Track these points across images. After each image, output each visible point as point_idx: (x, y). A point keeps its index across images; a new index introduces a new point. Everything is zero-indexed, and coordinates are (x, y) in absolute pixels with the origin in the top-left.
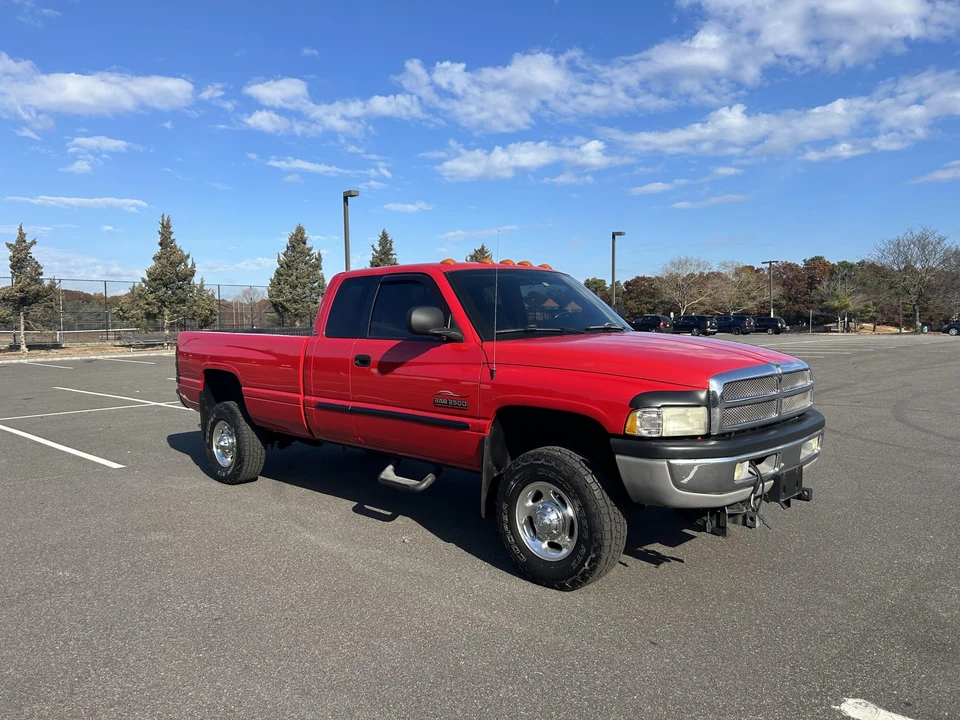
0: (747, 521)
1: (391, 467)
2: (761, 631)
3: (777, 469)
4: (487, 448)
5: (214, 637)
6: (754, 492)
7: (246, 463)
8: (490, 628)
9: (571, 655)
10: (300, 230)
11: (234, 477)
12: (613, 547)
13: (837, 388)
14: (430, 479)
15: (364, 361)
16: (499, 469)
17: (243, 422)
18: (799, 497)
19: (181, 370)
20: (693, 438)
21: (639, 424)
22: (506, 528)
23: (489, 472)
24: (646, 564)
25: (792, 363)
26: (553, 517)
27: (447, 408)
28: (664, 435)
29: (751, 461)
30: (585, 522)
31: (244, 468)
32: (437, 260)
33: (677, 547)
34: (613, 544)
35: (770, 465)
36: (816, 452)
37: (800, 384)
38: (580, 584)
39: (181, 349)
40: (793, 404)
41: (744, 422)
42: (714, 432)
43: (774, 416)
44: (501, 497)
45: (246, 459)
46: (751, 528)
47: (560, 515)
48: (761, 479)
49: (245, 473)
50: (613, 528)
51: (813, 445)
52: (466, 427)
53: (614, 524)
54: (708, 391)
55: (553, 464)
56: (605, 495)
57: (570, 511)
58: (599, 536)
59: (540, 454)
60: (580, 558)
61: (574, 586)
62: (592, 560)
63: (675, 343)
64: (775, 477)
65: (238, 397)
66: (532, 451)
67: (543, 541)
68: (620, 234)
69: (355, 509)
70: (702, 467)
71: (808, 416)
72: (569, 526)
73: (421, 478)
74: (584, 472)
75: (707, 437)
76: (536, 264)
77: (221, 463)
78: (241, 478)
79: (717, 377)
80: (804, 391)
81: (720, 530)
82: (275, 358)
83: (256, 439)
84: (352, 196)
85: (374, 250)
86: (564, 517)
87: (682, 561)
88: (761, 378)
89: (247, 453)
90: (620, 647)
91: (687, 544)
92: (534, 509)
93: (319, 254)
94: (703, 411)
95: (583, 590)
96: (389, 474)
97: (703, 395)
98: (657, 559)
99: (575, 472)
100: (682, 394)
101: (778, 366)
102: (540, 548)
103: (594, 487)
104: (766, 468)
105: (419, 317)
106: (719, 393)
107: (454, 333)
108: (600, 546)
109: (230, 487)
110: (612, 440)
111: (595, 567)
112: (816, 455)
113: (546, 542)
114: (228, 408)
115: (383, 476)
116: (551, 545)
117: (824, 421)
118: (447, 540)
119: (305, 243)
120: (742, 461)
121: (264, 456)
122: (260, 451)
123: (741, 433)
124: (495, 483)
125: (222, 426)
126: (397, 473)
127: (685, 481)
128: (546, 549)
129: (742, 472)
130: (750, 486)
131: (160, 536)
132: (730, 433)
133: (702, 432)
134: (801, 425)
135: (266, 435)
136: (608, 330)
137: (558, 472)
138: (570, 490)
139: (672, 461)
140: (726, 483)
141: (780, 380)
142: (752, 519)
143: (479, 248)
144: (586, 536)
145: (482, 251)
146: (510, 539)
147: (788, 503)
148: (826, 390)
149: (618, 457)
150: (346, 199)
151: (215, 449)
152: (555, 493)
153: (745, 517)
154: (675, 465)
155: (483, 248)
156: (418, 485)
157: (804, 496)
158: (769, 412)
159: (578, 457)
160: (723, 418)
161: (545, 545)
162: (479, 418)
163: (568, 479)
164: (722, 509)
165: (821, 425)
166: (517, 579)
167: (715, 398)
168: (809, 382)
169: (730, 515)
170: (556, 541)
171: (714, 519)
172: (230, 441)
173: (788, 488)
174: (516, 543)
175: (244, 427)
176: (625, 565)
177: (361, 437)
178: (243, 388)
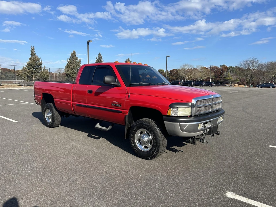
0: (201, 141)
1: (98, 124)
2: (204, 172)
3: (211, 126)
4: (127, 119)
5: (42, 174)
6: (204, 132)
7: (55, 122)
8: (126, 171)
9: (149, 179)
10: (74, 52)
11: (52, 126)
12: (163, 148)
13: (228, 102)
14: (110, 127)
15: (90, 92)
16: (130, 125)
17: (54, 109)
18: (216, 134)
19: (35, 93)
20: (187, 116)
21: (172, 112)
22: (132, 142)
23: (128, 125)
24: (172, 152)
25: (216, 95)
26: (146, 139)
27: (115, 107)
28: (178, 115)
29: (203, 123)
30: (155, 140)
31: (55, 123)
32: (113, 62)
33: (181, 147)
34: (163, 147)
35: (209, 124)
36: (222, 121)
37: (218, 101)
38: (153, 158)
39: (35, 87)
40: (216, 107)
41: (202, 112)
42: (193, 115)
43: (210, 110)
44: (131, 133)
45: (55, 120)
46: (202, 142)
47: (148, 138)
48: (206, 128)
49: (54, 125)
50: (163, 142)
51: (221, 119)
52: (121, 112)
53: (163, 141)
54: (192, 103)
55: (146, 123)
56: (161, 133)
57: (151, 137)
58: (159, 145)
59: (142, 120)
60: (153, 151)
61: (151, 159)
62: (157, 151)
63: (183, 89)
64: (210, 128)
65: (53, 102)
66: (140, 120)
67: (142, 146)
68: (169, 56)
69: (88, 136)
70: (189, 125)
71: (220, 110)
72: (150, 142)
73: (107, 127)
74: (155, 126)
75: (191, 116)
76: (143, 64)
77: (48, 121)
78: (54, 126)
79: (195, 99)
80: (219, 103)
81: (194, 143)
82: (63, 90)
83: (58, 114)
84: (90, 42)
85: (97, 59)
86: (149, 139)
87: (182, 151)
88: (207, 99)
89: (56, 119)
90: (164, 177)
91: (184, 146)
92: (140, 136)
93: (80, 59)
94: (190, 109)
95: (154, 160)
96: (98, 125)
97: (190, 104)
98: (175, 151)
99: (152, 126)
100: (184, 104)
101: (212, 96)
102: (142, 148)
103: (158, 130)
104: (207, 125)
105: (107, 79)
106: (195, 104)
107: (118, 84)
108: (159, 147)
109: (51, 128)
110: (163, 117)
111: (157, 153)
112: (222, 122)
113: (144, 146)
114: (50, 105)
115: (96, 126)
116: (145, 147)
117: (224, 112)
118: (115, 145)
119: (76, 56)
120: (201, 123)
121: (61, 119)
122: (59, 118)
123: (201, 115)
124: (129, 129)
125: (48, 110)
126: (100, 125)
127: (184, 129)
128: (143, 148)
129: (201, 127)
130: (203, 130)
131: (28, 143)
132: (198, 115)
133: (189, 115)
134: (218, 113)
135: (61, 113)
136: (164, 84)
137: (148, 126)
138: (151, 131)
139: (180, 123)
140: (196, 130)
141: (213, 100)
142: (203, 140)
143: (128, 59)
144: (155, 145)
145: (129, 60)
146: (133, 145)
147: (213, 135)
148: (224, 103)
149: (165, 122)
150: (88, 43)
151: (46, 117)
152: (146, 132)
153: (201, 139)
154: (181, 124)
155: (129, 59)
156: (106, 129)
157: (218, 133)
158: (209, 109)
159: (154, 122)
160: (196, 111)
161: (143, 147)
162: (125, 110)
163: (150, 128)
164: (195, 137)
165: (224, 113)
166: (135, 156)
167: (194, 105)
168: (221, 101)
169: (197, 139)
170: (146, 146)
171: (192, 140)
172: (51, 115)
173: (213, 131)
174: (135, 146)
175: (55, 111)
176: (166, 152)
177: (89, 114)
178: (54, 99)
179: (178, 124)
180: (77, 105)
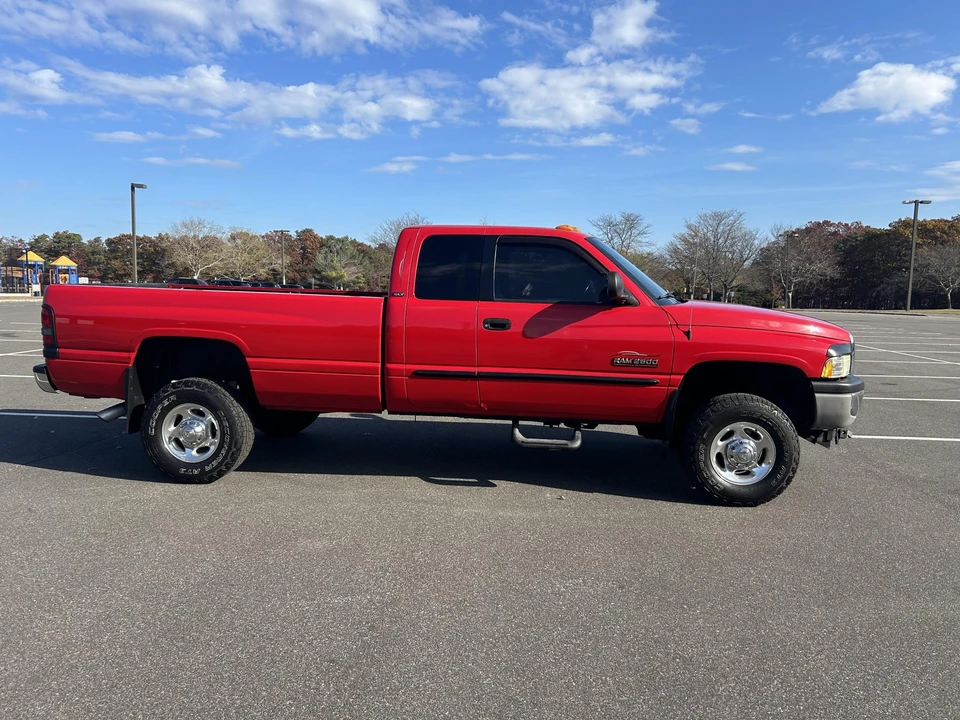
1: (517, 430)
4: (675, 401)
14: (578, 434)
15: (500, 324)
21: (833, 369)
22: (702, 465)
27: (632, 367)
28: (842, 376)
38: (774, 497)
44: (698, 440)
52: (655, 383)
58: (797, 457)
60: (779, 477)
61: (767, 501)
62: (789, 476)
67: (731, 471)
72: (761, 455)
77: (182, 459)
92: (725, 446)
96: (521, 437)
107: (631, 297)
110: (814, 383)
113: (734, 472)
115: (522, 440)
116: (739, 473)
118: (588, 491)
126: (525, 435)
137: (762, 412)
144: (787, 459)
146: (706, 474)
149: (816, 395)
152: (749, 430)
156: (572, 443)
162: (671, 374)
163: (771, 417)
170: (747, 469)
174: (711, 476)
177: (484, 403)
178: (248, 359)
179: (849, 396)
180: (417, 375)
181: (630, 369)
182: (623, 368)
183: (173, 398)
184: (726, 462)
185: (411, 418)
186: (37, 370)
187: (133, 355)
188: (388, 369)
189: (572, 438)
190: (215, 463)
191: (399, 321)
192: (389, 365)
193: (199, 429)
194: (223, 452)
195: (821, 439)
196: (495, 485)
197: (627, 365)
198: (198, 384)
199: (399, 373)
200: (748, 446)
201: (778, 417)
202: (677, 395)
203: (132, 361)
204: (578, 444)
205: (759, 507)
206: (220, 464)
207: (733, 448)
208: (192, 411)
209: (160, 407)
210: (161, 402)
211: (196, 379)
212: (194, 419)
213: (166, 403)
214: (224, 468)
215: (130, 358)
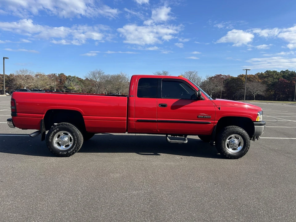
15: (164, 105)
21: (259, 119)
22: (223, 147)
47: (238, 141)
52: (210, 123)
60: (245, 150)
68: (7, 58)
72: (239, 144)
77: (60, 149)
92: (230, 141)
107: (203, 97)
110: (254, 123)
113: (232, 149)
138: (244, 135)
144: (247, 145)
146: (224, 150)
149: (255, 126)
151: (54, 144)
162: (214, 120)
177: (159, 129)
178: (83, 116)
179: (263, 126)
180: (138, 121)
181: (202, 119)
182: (201, 119)
183: (57, 129)
184: (229, 146)
185: (134, 134)
186: (8, 120)
187: (44, 115)
188: (129, 119)
189: (185, 140)
190: (72, 150)
191: (133, 105)
192: (129, 118)
193: (66, 139)
194: (75, 146)
195: (252, 139)
196: (160, 155)
197: (202, 118)
198: (66, 125)
199: (132, 120)
200: (236, 141)
201: (244, 133)
202: (216, 127)
203: (43, 118)
204: (187, 142)
205: (239, 159)
206: (73, 150)
207: (232, 142)
208: (64, 133)
209: (53, 132)
210: (53, 130)
211: (65, 123)
212: (64, 136)
213: (55, 131)
214: (74, 152)
215: (43, 116)
